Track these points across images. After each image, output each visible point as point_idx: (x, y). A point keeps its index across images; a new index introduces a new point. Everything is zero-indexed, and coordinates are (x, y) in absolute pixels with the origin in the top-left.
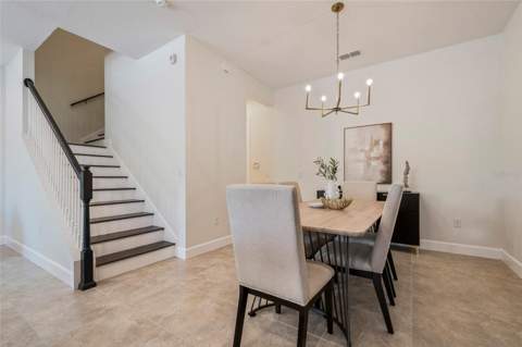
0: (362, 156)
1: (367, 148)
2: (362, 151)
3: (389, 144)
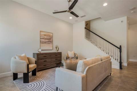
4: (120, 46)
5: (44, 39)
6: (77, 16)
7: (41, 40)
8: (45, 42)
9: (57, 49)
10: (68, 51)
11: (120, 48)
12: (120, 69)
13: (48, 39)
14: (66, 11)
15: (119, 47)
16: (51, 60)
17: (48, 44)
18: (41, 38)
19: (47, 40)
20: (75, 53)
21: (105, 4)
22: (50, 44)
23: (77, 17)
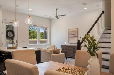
5: (71, 35)
7: (69, 36)
8: (72, 37)
13: (74, 34)
17: (74, 39)
18: (69, 34)
19: (73, 36)
22: (75, 39)
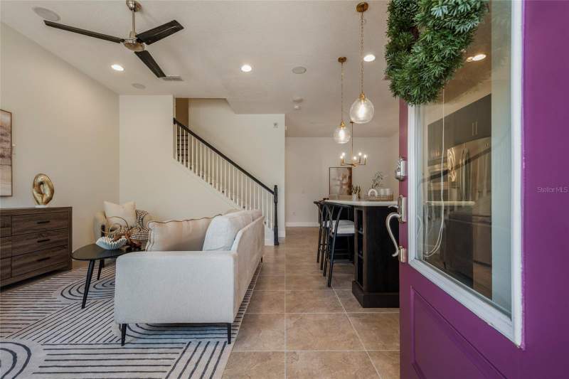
0: (339, 183)
1: (341, 179)
2: (339, 180)
3: (350, 177)
4: (276, 186)
6: (159, 73)
9: (40, 193)
10: (106, 203)
11: (275, 192)
12: (275, 245)
14: (123, 41)
15: (273, 190)
16: (13, 248)
20: (137, 212)
21: (246, 68)
23: (158, 76)
